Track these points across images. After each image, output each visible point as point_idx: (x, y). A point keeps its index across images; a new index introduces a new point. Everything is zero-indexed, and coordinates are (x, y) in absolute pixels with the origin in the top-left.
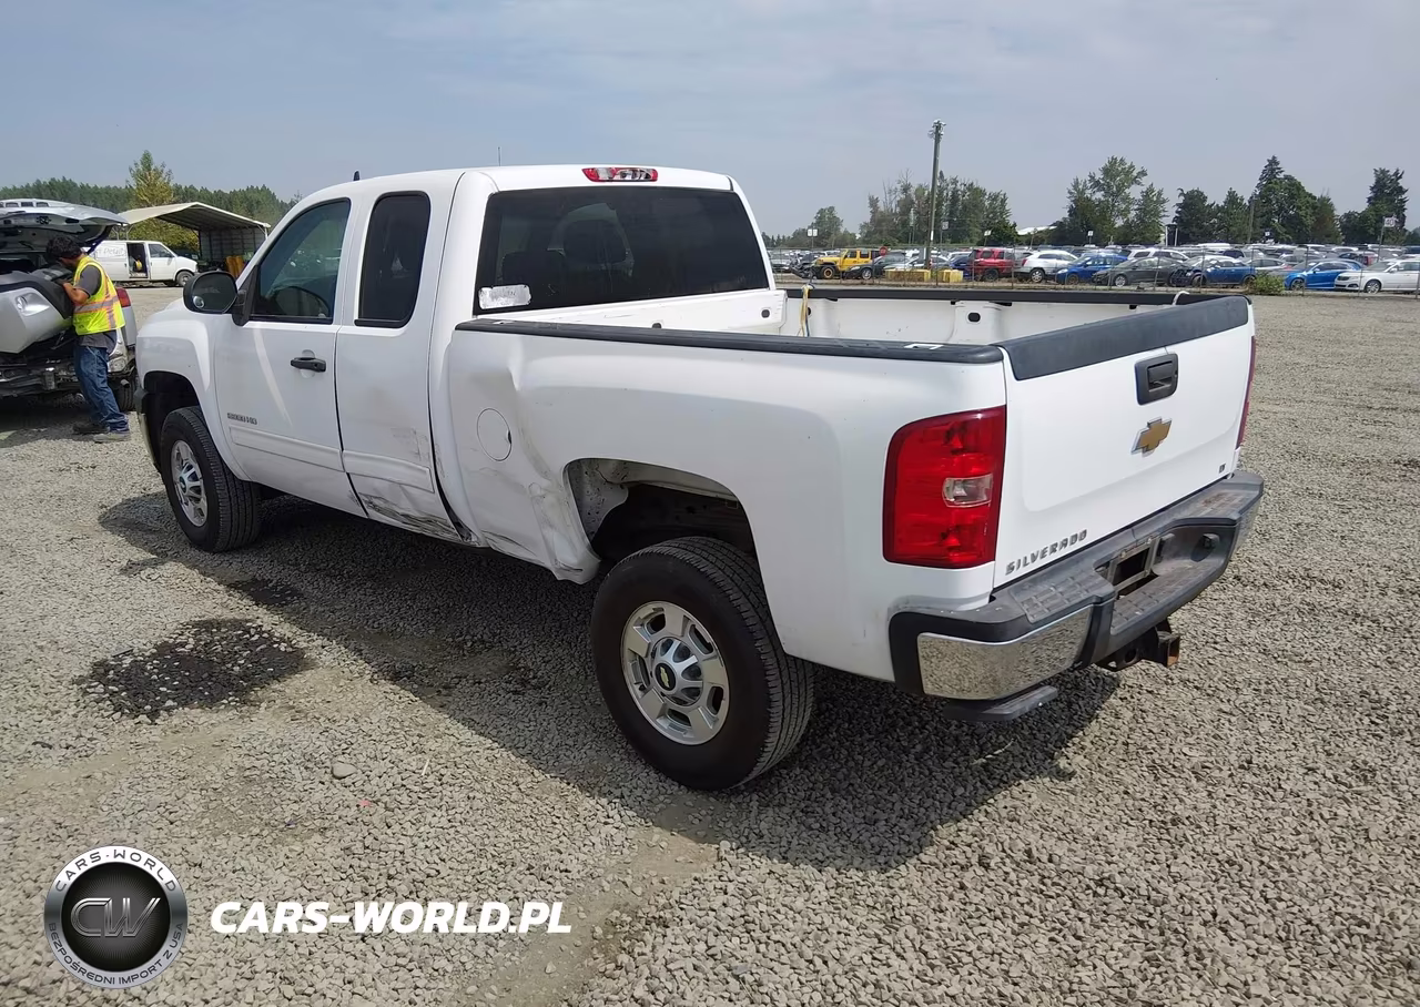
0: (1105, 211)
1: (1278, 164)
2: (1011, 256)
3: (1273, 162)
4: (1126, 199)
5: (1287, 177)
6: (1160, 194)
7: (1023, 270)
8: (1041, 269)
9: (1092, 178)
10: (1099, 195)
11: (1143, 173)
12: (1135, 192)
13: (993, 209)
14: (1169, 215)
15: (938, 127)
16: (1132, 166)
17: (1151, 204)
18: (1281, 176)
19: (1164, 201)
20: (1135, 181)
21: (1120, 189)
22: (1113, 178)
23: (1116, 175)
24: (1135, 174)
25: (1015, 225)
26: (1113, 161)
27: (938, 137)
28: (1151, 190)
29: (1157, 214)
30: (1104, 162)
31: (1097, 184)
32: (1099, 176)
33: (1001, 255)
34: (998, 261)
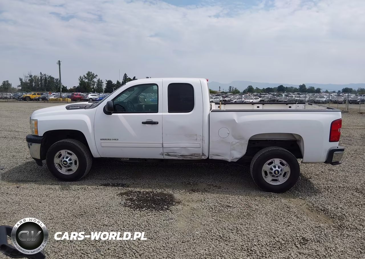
0: (88, 84)
1: (126, 75)
2: (83, 95)
3: (125, 74)
4: (93, 82)
5: (129, 78)
6: (101, 81)
7: (87, 99)
9: (84, 76)
10: (87, 80)
11: (96, 76)
12: (95, 80)
14: (104, 86)
15: (59, 61)
16: (94, 74)
17: (100, 83)
18: (128, 78)
19: (103, 83)
20: (95, 77)
21: (92, 79)
22: (89, 76)
23: (90, 76)
24: (95, 76)
25: (66, 87)
26: (89, 72)
27: (60, 64)
28: (99, 80)
29: (101, 85)
30: (87, 72)
31: (85, 78)
32: (86, 76)
34: (79, 96)
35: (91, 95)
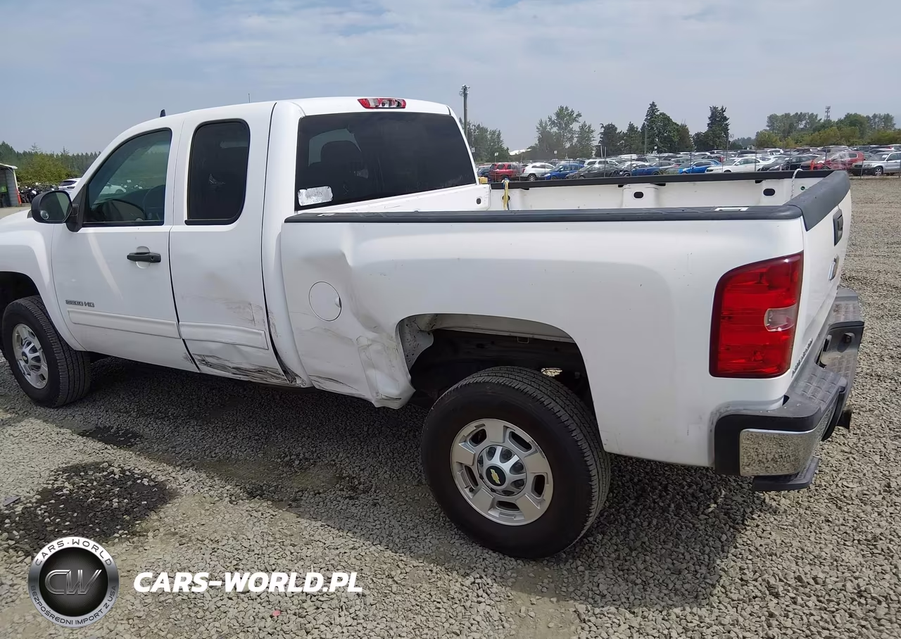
0: (559, 139)
1: (656, 106)
2: (515, 167)
3: (653, 105)
4: (571, 131)
5: (661, 114)
6: (589, 127)
7: (522, 175)
8: (534, 174)
9: (550, 119)
10: (555, 129)
11: (579, 115)
12: (575, 126)
13: (493, 140)
14: (596, 140)
15: (465, 89)
16: (572, 111)
17: (586, 132)
18: (658, 113)
19: (593, 131)
20: (575, 120)
21: (567, 125)
22: (562, 119)
23: (565, 117)
24: (574, 116)
25: (508, 149)
26: (561, 109)
27: (465, 95)
28: (584, 125)
29: (589, 139)
30: (556, 109)
31: (553, 123)
32: (554, 118)
33: (509, 167)
34: (507, 170)
35: (533, 167)
